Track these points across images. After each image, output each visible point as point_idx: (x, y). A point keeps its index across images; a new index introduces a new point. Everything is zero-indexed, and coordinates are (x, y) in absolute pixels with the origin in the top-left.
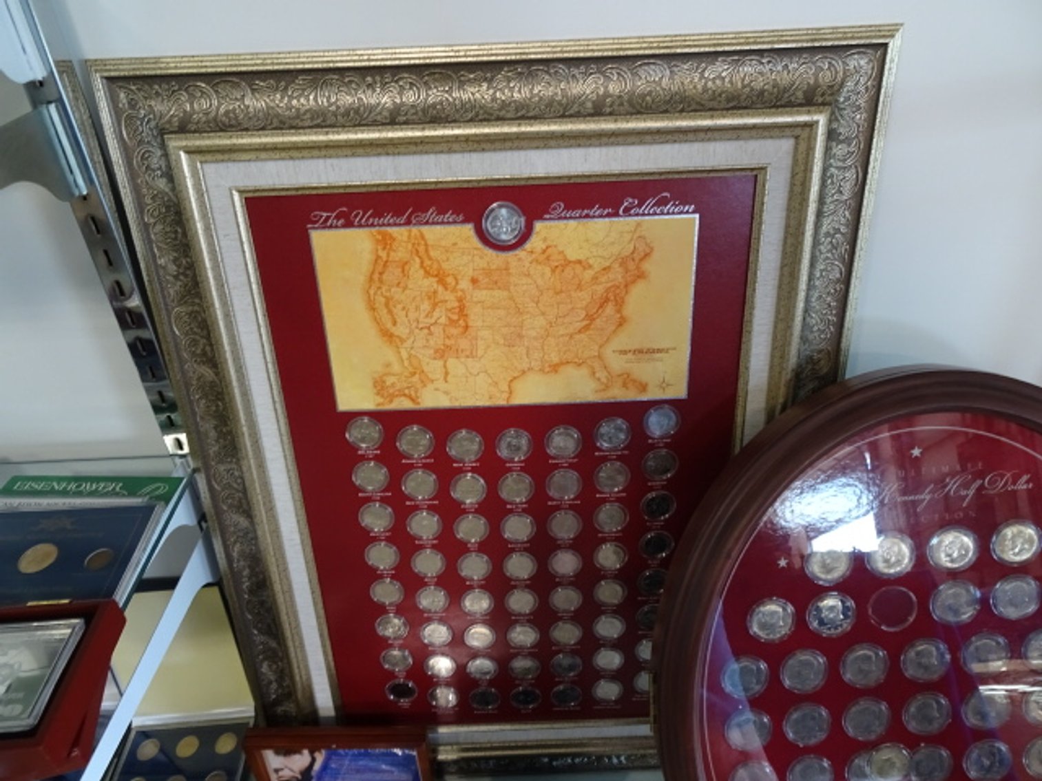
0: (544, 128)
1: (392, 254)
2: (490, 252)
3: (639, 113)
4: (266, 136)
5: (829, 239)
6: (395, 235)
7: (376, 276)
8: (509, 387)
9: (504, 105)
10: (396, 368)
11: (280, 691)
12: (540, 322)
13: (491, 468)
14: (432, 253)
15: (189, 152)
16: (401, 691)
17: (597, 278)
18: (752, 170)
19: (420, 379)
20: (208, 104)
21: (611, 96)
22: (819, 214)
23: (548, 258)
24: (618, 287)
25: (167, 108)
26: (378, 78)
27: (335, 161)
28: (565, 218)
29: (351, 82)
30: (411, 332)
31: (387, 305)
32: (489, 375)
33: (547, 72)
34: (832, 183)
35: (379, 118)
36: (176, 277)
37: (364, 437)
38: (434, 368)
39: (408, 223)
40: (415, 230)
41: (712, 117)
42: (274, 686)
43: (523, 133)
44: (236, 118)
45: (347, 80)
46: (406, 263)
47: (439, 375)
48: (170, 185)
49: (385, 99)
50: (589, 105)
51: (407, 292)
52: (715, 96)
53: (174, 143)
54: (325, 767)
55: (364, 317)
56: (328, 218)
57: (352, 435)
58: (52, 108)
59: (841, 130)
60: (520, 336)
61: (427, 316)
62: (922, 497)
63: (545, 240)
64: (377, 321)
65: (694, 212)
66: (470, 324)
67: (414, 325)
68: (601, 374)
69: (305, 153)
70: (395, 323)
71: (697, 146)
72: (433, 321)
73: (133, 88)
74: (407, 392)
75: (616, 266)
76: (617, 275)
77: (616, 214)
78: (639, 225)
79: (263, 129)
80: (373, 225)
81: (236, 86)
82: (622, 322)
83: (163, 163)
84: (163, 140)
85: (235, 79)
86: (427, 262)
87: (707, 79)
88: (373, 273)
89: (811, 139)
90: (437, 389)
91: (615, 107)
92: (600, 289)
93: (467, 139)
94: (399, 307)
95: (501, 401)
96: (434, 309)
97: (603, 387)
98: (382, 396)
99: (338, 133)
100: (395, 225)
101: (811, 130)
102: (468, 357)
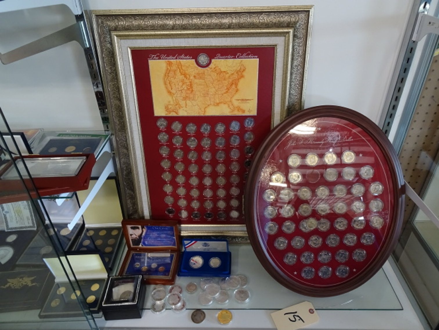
0: (214, 32)
1: (172, 68)
2: (200, 68)
3: (241, 28)
4: (138, 32)
5: (297, 67)
6: (173, 62)
7: (167, 74)
8: (204, 109)
9: (204, 25)
10: (172, 103)
11: (133, 210)
12: (214, 89)
13: (199, 136)
14: (183, 68)
15: (117, 36)
16: (170, 212)
17: (230, 77)
18: (273, 45)
19: (179, 107)
20: (123, 23)
21: (233, 23)
22: (292, 59)
23: (216, 70)
24: (236, 80)
25: (112, 24)
26: (169, 17)
27: (156, 40)
28: (221, 58)
29: (162, 18)
30: (176, 92)
31: (170, 83)
32: (199, 106)
33: (216, 16)
34: (297, 50)
35: (169, 28)
36: (110, 73)
37: (162, 124)
38: (182, 103)
39: (176, 59)
40: (178, 60)
41: (261, 30)
42: (131, 208)
43: (208, 33)
44: (130, 27)
45: (161, 17)
46: (175, 71)
47: (184, 105)
48: (111, 46)
49: (170, 22)
50: (227, 26)
51: (176, 79)
52: (262, 24)
53: (113, 33)
54: (146, 234)
55: (163, 86)
56: (154, 57)
57: (159, 123)
58: (82, 22)
59: (298, 35)
60: (208, 94)
61: (181, 87)
62: (321, 142)
63: (215, 65)
64: (167, 88)
65: (257, 58)
66: (193, 90)
67: (177, 90)
68: (231, 107)
69: (148, 37)
70: (172, 89)
71: (257, 38)
72: (182, 88)
73: (103, 18)
74: (175, 110)
75: (235, 73)
76: (236, 76)
77: (235, 58)
78: (242, 61)
79: (137, 30)
80: (166, 59)
81: (130, 18)
82: (237, 91)
83: (109, 40)
84: (110, 33)
85: (130, 16)
86: (181, 71)
87: (260, 19)
88: (166, 73)
89: (289, 37)
90: (183, 110)
91: (234, 27)
92: (231, 80)
93: (193, 34)
94: (173, 84)
95: (202, 114)
96: (183, 85)
97: (232, 111)
98: (167, 112)
99: (158, 32)
100: (173, 59)
101: (289, 35)
102: (192, 100)
